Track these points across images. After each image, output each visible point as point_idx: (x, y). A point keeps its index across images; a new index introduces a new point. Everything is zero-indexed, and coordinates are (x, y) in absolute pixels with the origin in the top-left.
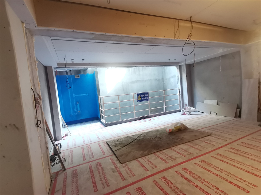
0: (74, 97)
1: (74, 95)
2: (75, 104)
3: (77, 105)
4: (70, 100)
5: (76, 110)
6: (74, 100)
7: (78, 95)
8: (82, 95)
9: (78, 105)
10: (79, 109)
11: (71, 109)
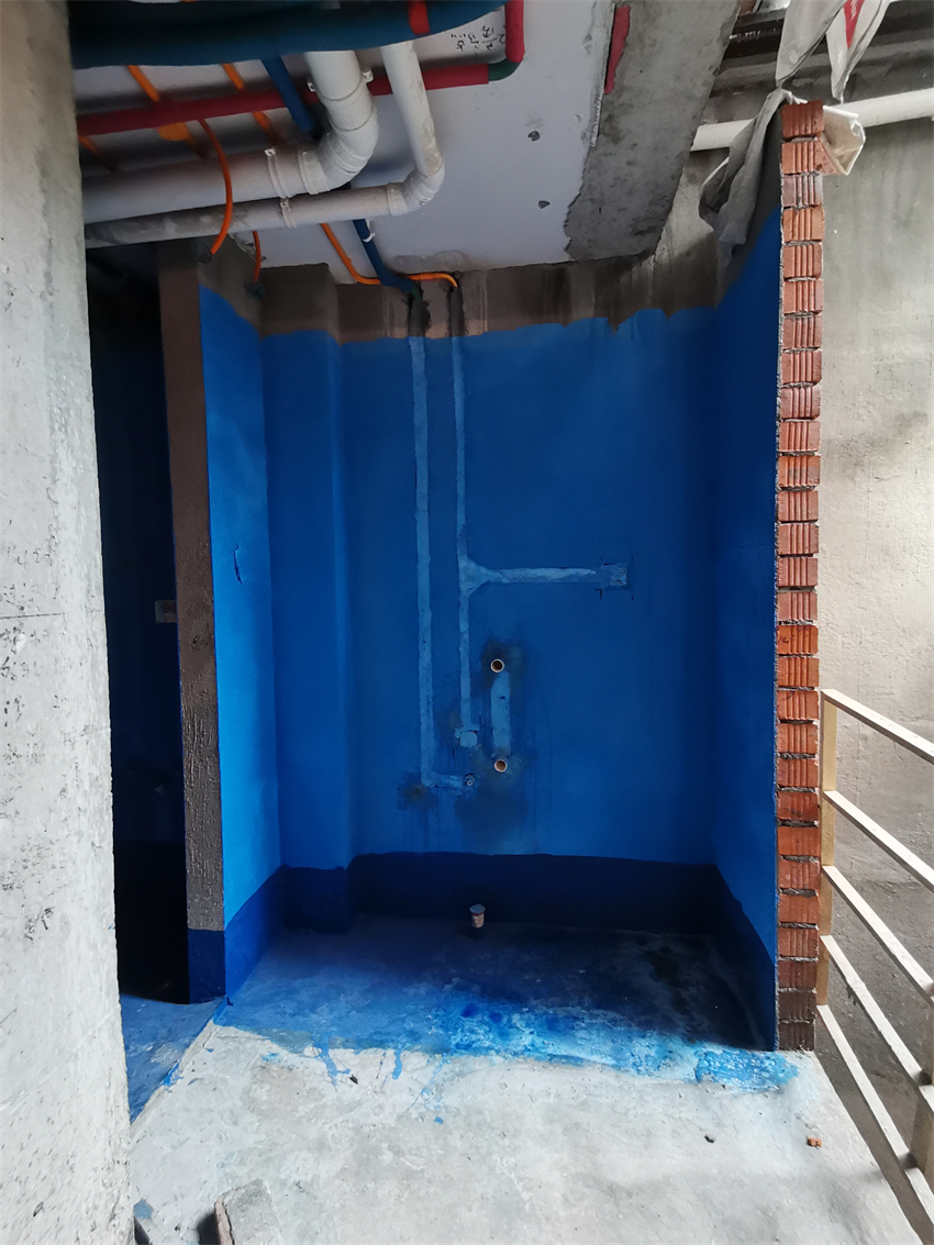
0: (466, 587)
1: (464, 563)
2: (465, 668)
3: (483, 685)
4: (426, 618)
5: (468, 739)
6: (464, 626)
7: (508, 576)
8: (553, 574)
9: (501, 687)
10: (502, 740)
11: (426, 722)
